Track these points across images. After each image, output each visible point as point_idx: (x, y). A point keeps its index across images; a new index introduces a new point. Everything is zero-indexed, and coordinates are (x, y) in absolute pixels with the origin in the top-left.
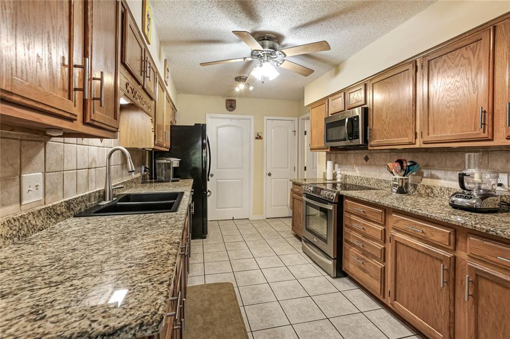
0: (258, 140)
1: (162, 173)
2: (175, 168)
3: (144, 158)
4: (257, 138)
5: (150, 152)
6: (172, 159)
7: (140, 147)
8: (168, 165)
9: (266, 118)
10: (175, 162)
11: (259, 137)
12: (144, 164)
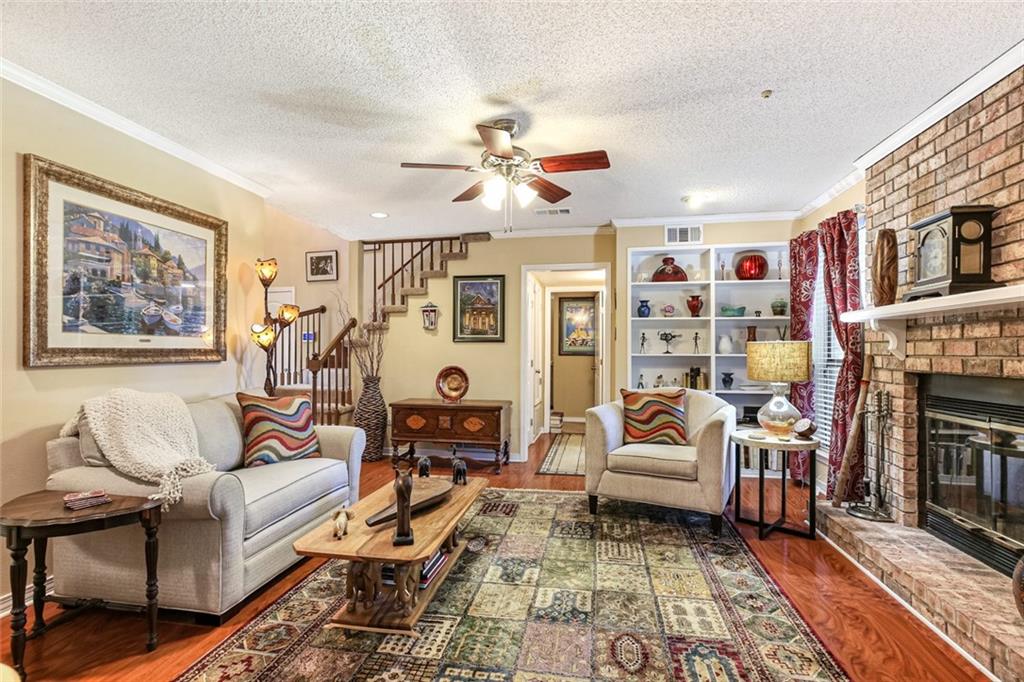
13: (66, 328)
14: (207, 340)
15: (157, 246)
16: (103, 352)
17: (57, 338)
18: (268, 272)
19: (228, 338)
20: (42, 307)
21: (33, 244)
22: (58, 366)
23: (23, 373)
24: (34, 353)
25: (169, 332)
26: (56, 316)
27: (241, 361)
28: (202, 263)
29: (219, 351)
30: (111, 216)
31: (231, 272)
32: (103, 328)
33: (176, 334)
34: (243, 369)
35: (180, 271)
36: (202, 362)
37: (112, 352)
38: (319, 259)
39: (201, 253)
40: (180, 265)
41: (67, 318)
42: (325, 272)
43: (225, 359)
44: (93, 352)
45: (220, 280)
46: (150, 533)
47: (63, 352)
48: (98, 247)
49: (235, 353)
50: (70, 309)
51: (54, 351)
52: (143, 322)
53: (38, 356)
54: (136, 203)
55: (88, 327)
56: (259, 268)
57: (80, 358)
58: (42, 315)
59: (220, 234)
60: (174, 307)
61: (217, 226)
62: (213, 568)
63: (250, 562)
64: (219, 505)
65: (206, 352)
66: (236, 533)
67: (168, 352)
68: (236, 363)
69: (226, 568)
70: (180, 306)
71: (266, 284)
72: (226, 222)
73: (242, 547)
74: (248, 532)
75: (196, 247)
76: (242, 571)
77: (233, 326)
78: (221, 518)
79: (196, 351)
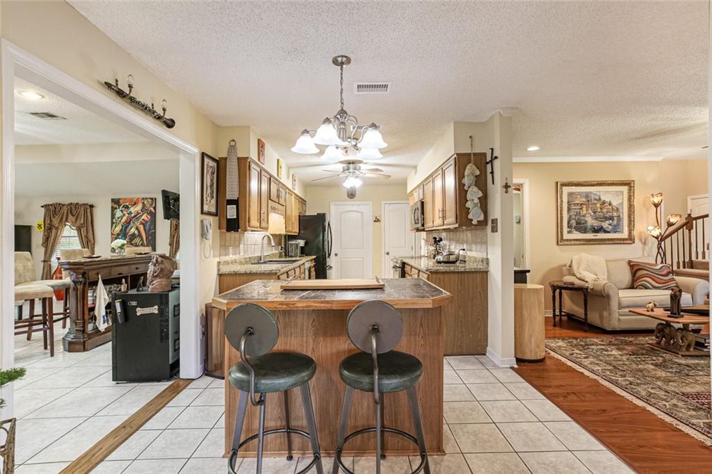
0: (377, 223)
1: (292, 251)
2: (302, 247)
3: (280, 240)
4: (375, 221)
5: (285, 236)
6: (299, 241)
7: (278, 233)
8: (297, 245)
9: (383, 202)
10: (301, 243)
11: (377, 220)
12: (280, 244)
13: (569, 232)
14: (625, 235)
15: (600, 199)
16: (580, 240)
17: (566, 236)
18: (656, 200)
19: (635, 233)
20: (562, 226)
21: (559, 208)
22: (566, 245)
23: (557, 247)
24: (560, 241)
25: (606, 232)
26: (565, 229)
27: (645, 243)
28: (621, 201)
29: (630, 239)
30: (582, 193)
31: (637, 202)
32: (580, 232)
33: (609, 232)
34: (646, 247)
35: (610, 207)
36: (621, 243)
37: (583, 240)
39: (621, 197)
40: (610, 204)
41: (569, 229)
43: (634, 242)
44: (577, 240)
45: (631, 207)
46: (585, 296)
47: (568, 240)
48: (578, 204)
49: (641, 240)
50: (569, 226)
51: (565, 240)
52: (594, 228)
53: (561, 242)
54: (591, 185)
55: (575, 232)
56: (652, 199)
57: (573, 242)
58: (562, 229)
59: (630, 187)
60: (607, 222)
61: (629, 184)
62: (605, 314)
63: (622, 318)
64: (606, 292)
65: (624, 239)
66: (614, 304)
67: (605, 240)
68: (641, 245)
69: (610, 315)
70: (611, 221)
71: (656, 206)
72: (633, 181)
73: (617, 310)
74: (620, 306)
75: (618, 195)
76: (617, 319)
77: (639, 228)
78: (608, 297)
79: (618, 239)
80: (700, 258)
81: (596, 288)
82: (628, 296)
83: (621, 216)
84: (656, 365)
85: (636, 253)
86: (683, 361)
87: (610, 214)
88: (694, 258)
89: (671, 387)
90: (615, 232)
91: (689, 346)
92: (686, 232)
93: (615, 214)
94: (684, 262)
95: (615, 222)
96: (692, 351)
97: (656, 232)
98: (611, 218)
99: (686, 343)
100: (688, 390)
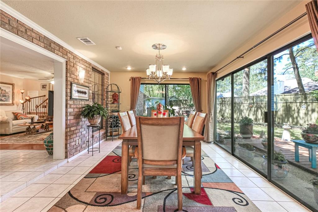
14: (11, 102)
15: (1, 88)
18: (23, 91)
19: (14, 102)
25: (3, 101)
27: (18, 106)
28: (9, 90)
29: (13, 104)
31: (15, 91)
36: (9, 106)
38: (44, 85)
40: (5, 91)
42: (45, 88)
43: (14, 105)
45: (13, 93)
49: (16, 104)
56: (21, 91)
59: (13, 86)
60: (4, 97)
61: (13, 85)
62: (7, 129)
63: (14, 129)
64: (8, 121)
65: (10, 104)
66: (11, 125)
67: (3, 104)
68: (16, 106)
69: (9, 129)
70: (5, 97)
71: (22, 93)
72: (14, 84)
73: (12, 127)
74: (13, 126)
75: (8, 88)
76: (11, 130)
77: (16, 100)
78: (9, 123)
79: (8, 104)
80: (32, 111)
81: (3, 120)
82: (15, 122)
83: (9, 96)
84: (28, 137)
85: (15, 109)
86: (34, 135)
87: (5, 94)
88: (30, 111)
89: (34, 139)
90: (7, 101)
91: (35, 132)
92: (28, 102)
93: (7, 95)
94: (28, 112)
95: (7, 98)
96: (36, 133)
97: (22, 102)
98: (5, 96)
99: (35, 131)
100: (38, 139)
